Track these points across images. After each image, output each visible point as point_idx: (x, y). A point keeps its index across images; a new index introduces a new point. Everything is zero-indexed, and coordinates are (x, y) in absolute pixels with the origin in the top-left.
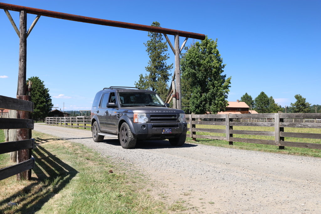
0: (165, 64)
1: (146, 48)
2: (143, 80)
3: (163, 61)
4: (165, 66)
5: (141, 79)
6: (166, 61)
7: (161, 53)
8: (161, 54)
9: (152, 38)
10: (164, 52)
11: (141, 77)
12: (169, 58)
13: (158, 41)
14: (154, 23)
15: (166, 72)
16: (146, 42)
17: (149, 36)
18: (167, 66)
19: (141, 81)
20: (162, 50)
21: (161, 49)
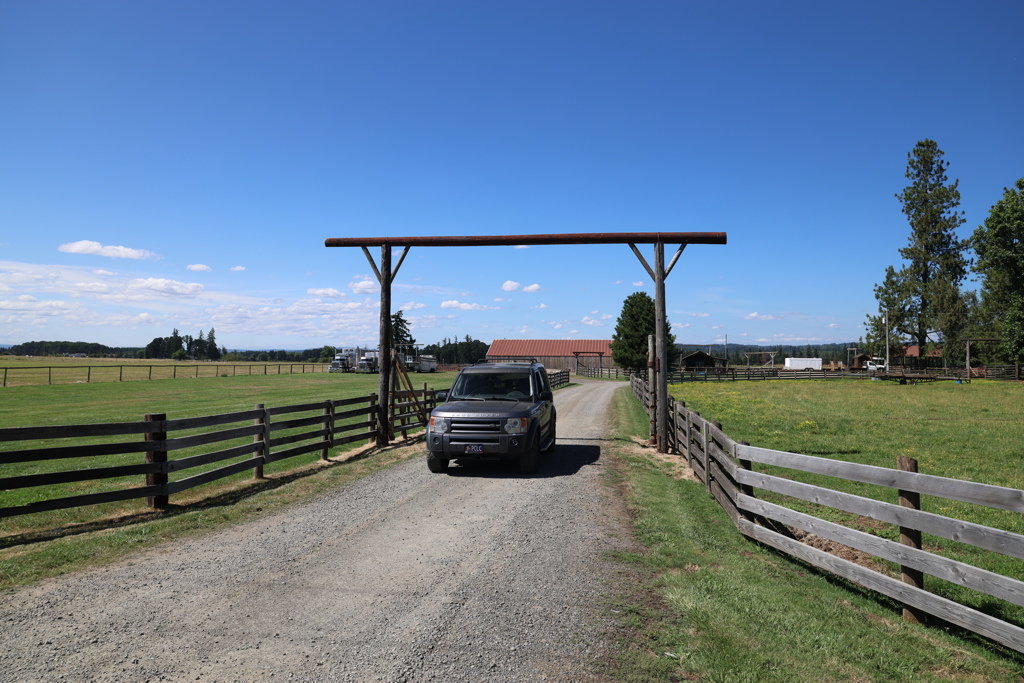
0: (953, 238)
1: (902, 205)
2: (895, 279)
3: (949, 230)
4: (956, 243)
5: (888, 278)
6: (956, 230)
7: (943, 212)
8: (942, 215)
9: (917, 180)
10: (951, 209)
11: (891, 272)
12: (964, 221)
13: (934, 186)
14: (920, 144)
15: (957, 255)
16: (900, 192)
17: (908, 176)
18: (959, 241)
19: (890, 282)
20: (945, 204)
21: (941, 203)
